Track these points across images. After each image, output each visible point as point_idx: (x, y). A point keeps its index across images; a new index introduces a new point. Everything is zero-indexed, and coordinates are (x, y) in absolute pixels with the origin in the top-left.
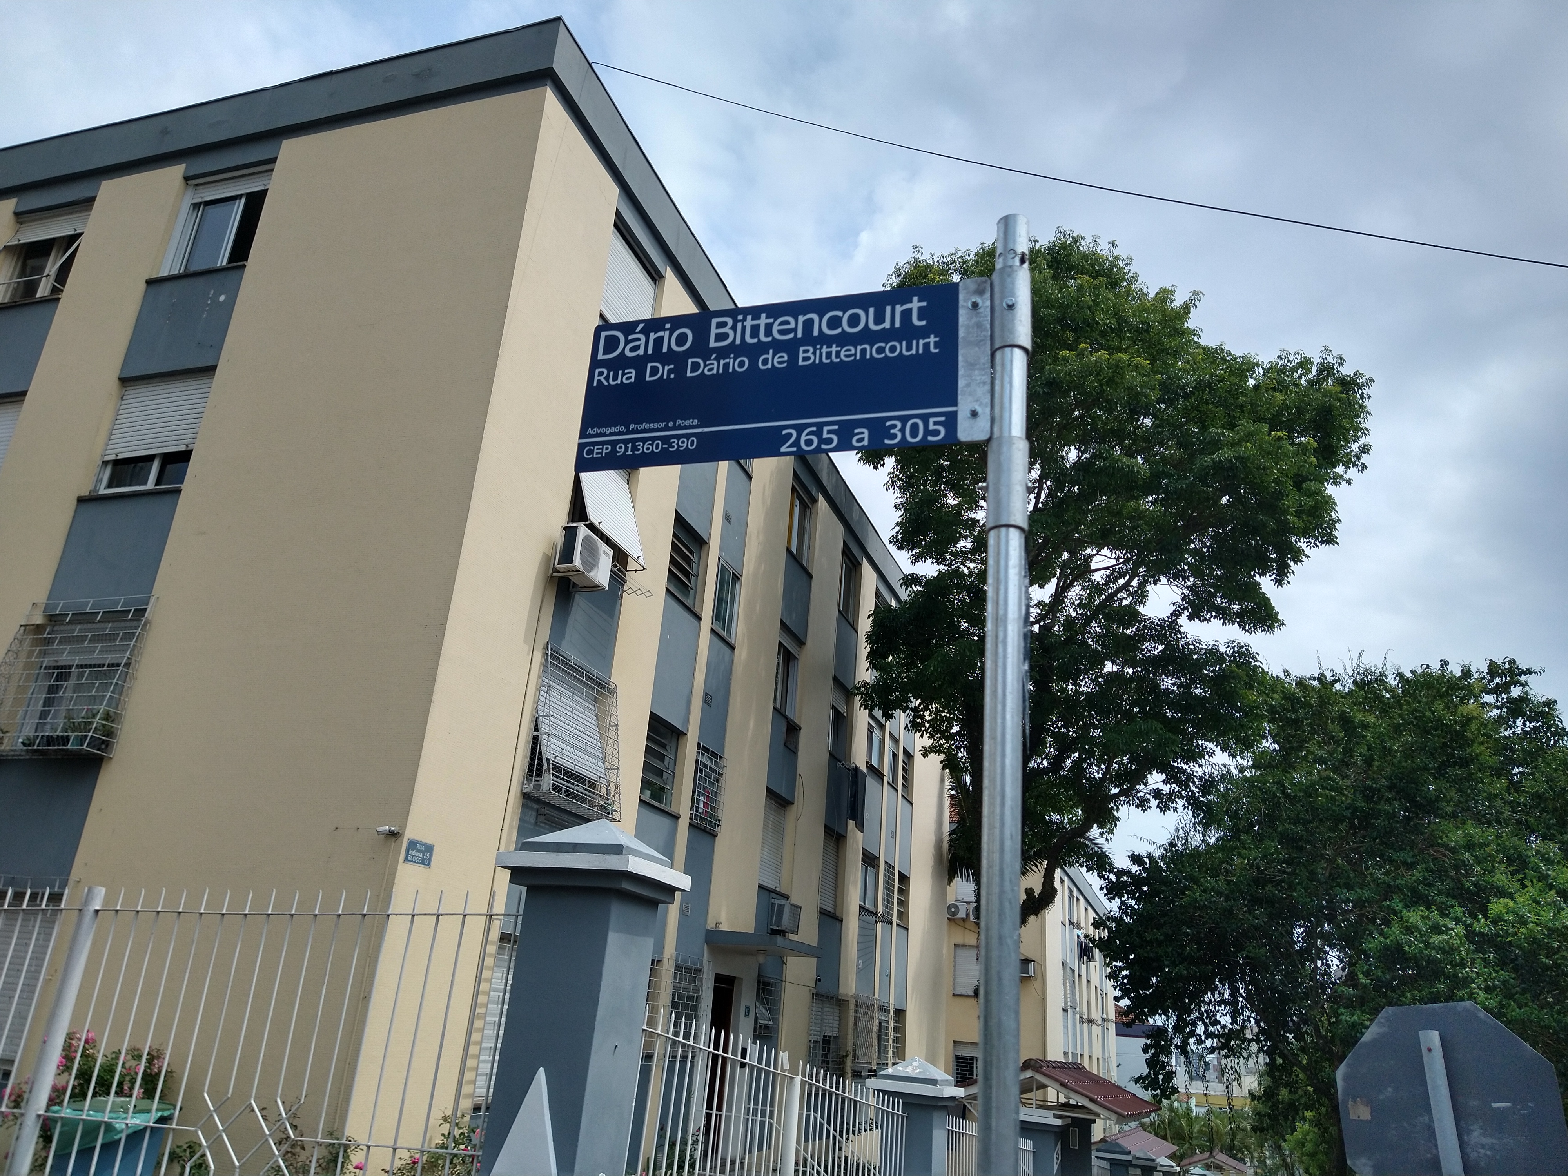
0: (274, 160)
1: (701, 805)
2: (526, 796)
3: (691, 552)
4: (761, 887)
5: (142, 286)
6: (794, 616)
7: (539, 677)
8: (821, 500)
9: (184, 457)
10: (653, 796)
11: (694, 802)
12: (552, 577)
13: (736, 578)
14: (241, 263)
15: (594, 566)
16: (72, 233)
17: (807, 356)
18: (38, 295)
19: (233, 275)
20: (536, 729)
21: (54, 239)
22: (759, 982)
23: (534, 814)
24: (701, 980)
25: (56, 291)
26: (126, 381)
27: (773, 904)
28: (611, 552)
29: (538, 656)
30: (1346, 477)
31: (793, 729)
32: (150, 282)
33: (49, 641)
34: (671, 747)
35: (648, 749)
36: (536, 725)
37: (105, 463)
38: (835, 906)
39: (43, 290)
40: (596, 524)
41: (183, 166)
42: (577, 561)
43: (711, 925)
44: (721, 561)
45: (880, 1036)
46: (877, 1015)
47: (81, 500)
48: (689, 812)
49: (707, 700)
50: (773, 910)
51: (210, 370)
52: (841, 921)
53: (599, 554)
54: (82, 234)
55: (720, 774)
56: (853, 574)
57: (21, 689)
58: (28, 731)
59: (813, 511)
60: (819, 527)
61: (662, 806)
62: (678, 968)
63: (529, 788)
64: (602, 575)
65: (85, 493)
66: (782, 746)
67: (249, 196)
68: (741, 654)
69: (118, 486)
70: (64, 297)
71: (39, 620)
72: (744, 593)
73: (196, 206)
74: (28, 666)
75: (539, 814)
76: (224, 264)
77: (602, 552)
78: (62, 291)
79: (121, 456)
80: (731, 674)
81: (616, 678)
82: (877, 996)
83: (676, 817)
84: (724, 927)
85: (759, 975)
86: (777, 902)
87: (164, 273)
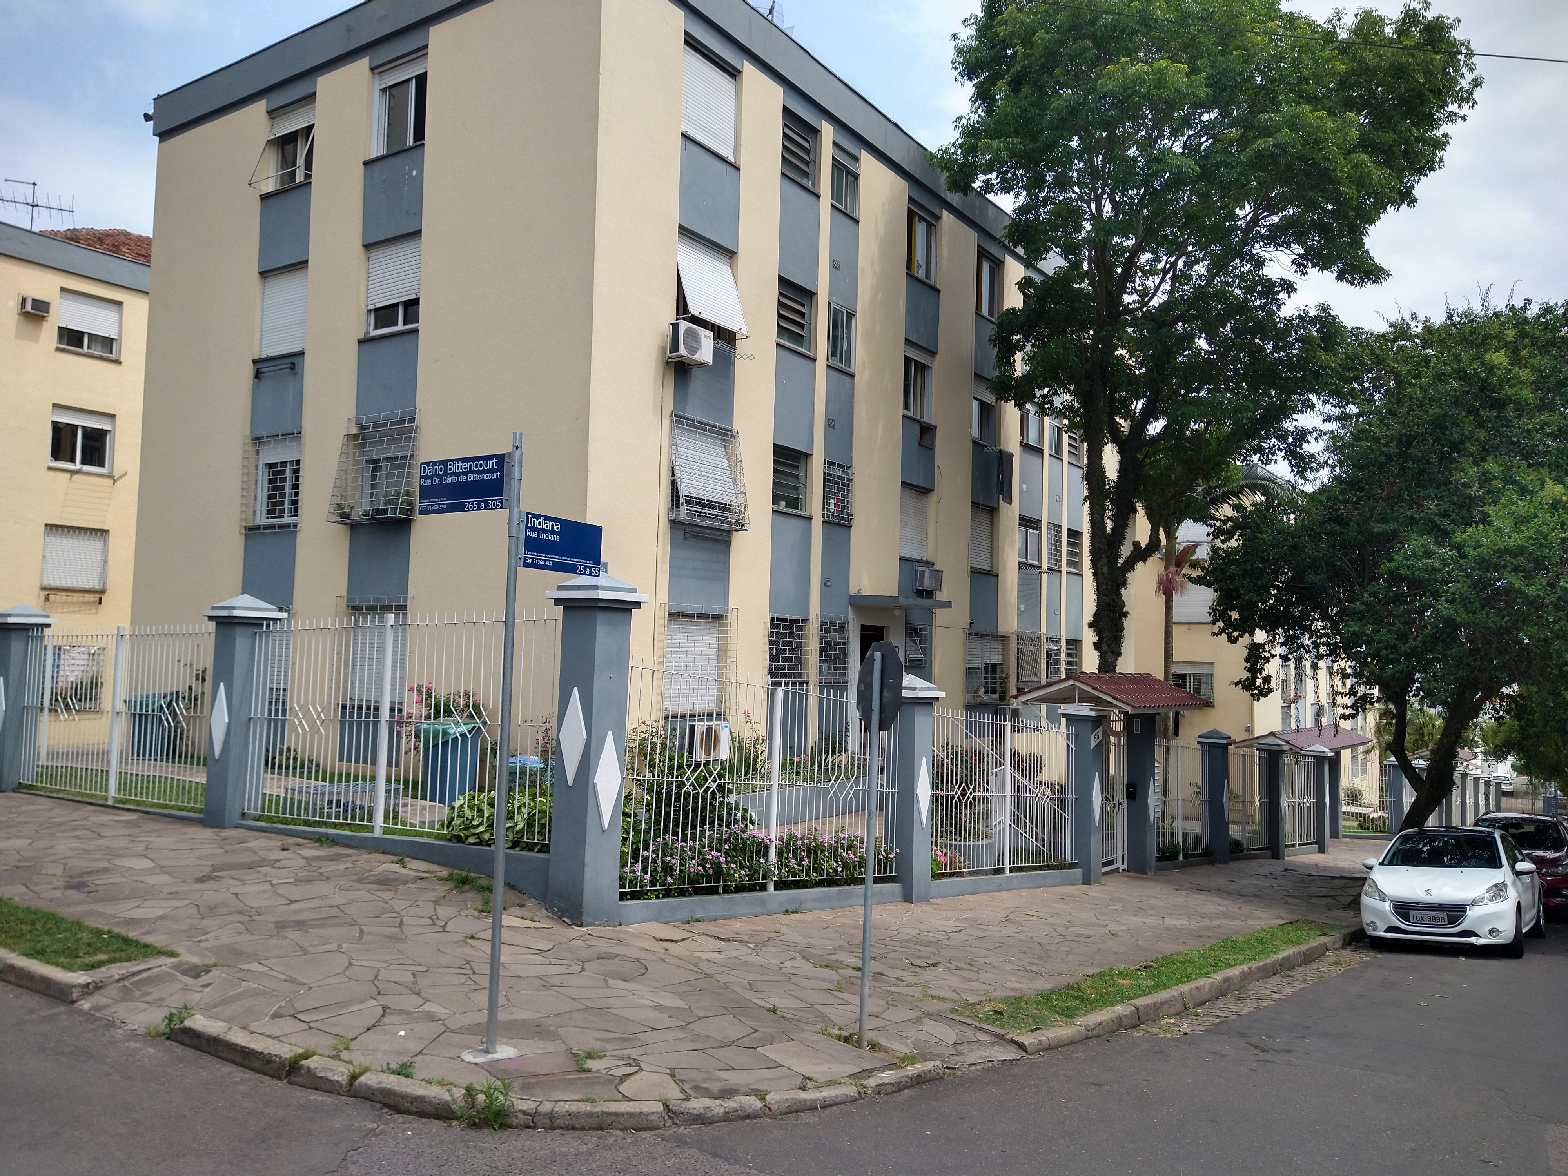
0: (426, 46)
1: (832, 506)
2: (672, 522)
3: (803, 305)
4: (902, 559)
5: (362, 167)
6: (922, 330)
7: (670, 438)
8: (945, 214)
9: (416, 302)
10: (787, 506)
11: (825, 505)
12: (668, 362)
13: (851, 315)
14: (421, 142)
15: (698, 349)
16: (307, 125)
17: (471, 477)
18: (297, 181)
19: (417, 152)
20: (673, 476)
21: (297, 131)
22: (906, 628)
23: (682, 533)
24: (848, 631)
25: (308, 176)
26: (368, 247)
27: (916, 571)
28: (711, 334)
29: (667, 423)
30: (1462, 113)
31: (926, 431)
32: (366, 163)
33: (363, 445)
34: (802, 465)
35: (775, 470)
36: (673, 472)
37: (369, 311)
38: (992, 564)
39: (299, 178)
40: (697, 314)
41: (368, 58)
42: (682, 350)
43: (853, 591)
44: (832, 305)
45: (1047, 662)
46: (1044, 646)
47: (360, 342)
48: (822, 512)
49: (830, 424)
50: (916, 575)
51: (418, 233)
52: (997, 576)
53: (700, 339)
54: (313, 125)
55: (850, 480)
56: (996, 273)
57: (355, 479)
58: (367, 507)
59: (938, 228)
60: (945, 241)
61: (798, 512)
62: (823, 623)
63: (673, 517)
64: (706, 352)
65: (362, 336)
66: (916, 446)
67: (417, 77)
68: (862, 379)
69: (382, 327)
70: (314, 180)
71: (354, 430)
72: (859, 325)
73: (383, 90)
74: (355, 463)
75: (685, 533)
76: (411, 143)
77: (702, 337)
78: (311, 176)
79: (378, 305)
80: (853, 398)
81: (738, 425)
82: (1044, 630)
83: (810, 519)
84: (867, 592)
85: (906, 623)
86: (920, 568)
87: (374, 155)
